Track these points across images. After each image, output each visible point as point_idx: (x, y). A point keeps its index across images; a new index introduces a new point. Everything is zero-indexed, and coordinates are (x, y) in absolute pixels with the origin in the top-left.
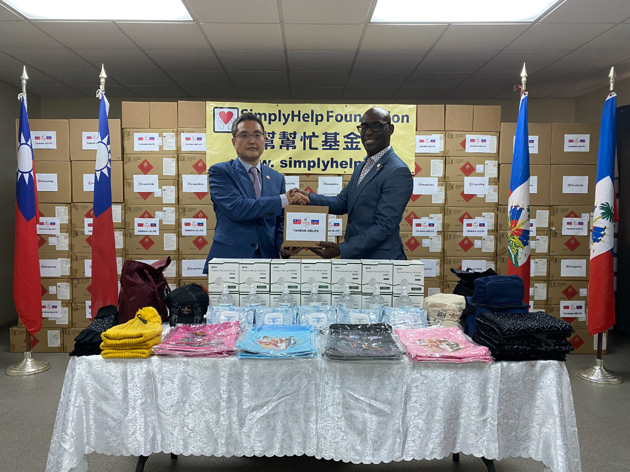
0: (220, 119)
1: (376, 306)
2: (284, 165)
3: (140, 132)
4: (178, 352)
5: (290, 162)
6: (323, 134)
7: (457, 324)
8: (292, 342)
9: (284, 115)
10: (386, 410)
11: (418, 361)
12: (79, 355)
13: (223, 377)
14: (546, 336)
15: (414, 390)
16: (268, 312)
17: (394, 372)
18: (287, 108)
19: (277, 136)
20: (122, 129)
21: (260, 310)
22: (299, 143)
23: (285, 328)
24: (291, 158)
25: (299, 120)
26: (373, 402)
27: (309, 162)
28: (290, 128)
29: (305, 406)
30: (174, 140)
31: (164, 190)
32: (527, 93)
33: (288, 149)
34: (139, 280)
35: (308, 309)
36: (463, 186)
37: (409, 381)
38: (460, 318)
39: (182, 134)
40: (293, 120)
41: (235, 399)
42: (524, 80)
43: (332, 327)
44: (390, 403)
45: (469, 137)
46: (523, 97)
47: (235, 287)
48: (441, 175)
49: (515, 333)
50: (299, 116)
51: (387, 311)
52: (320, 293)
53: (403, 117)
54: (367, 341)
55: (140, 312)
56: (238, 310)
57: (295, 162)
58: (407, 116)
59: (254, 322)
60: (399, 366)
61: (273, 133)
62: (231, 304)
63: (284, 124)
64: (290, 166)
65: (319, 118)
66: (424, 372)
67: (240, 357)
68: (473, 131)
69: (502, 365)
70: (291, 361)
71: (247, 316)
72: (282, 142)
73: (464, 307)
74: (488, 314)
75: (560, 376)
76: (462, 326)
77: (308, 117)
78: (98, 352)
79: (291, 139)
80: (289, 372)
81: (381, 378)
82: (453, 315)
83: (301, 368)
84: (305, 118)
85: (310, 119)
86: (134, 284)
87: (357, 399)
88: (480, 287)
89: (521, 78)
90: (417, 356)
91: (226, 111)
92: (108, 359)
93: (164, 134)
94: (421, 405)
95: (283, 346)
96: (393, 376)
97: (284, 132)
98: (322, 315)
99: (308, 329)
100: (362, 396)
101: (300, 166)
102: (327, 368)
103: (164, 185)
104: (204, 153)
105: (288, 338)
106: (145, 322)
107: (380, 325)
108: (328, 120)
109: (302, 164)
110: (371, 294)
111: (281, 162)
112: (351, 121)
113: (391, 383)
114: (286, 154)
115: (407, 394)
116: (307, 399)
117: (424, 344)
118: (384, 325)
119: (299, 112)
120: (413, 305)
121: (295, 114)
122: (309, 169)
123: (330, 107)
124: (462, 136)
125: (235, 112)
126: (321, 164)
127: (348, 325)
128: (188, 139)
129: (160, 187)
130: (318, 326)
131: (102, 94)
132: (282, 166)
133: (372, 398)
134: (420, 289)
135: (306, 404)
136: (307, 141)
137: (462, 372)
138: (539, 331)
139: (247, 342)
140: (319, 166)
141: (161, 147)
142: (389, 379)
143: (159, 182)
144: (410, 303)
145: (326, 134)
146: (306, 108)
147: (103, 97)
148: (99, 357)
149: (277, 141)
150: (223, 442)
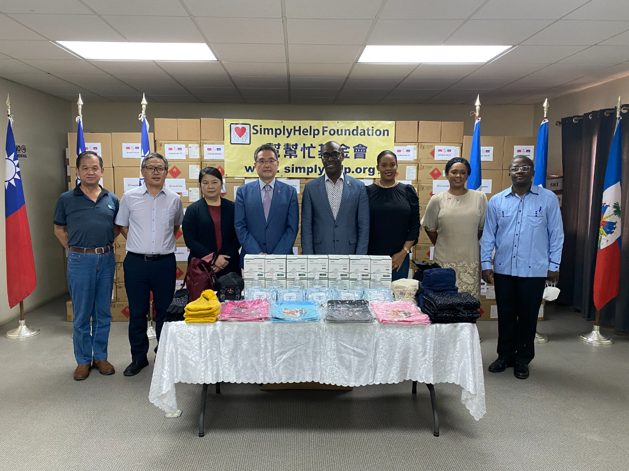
0: (236, 133)
1: (359, 288)
2: (287, 171)
3: (170, 144)
4: (234, 319)
5: (293, 168)
6: (319, 145)
7: (413, 300)
8: (304, 312)
9: (287, 130)
10: (363, 353)
11: (383, 323)
12: (170, 321)
13: (262, 333)
14: (463, 307)
15: (381, 341)
16: (286, 292)
17: (369, 331)
18: (290, 124)
19: (282, 147)
20: (155, 141)
21: (281, 291)
22: (299, 153)
23: (298, 303)
24: (293, 165)
25: (300, 134)
26: (355, 349)
27: (308, 168)
28: (292, 140)
29: (313, 351)
30: (198, 150)
31: (190, 191)
32: (480, 118)
33: (290, 158)
34: (199, 271)
35: (313, 290)
36: (432, 187)
37: (378, 336)
38: (415, 296)
39: (204, 145)
40: (294, 134)
41: (270, 347)
42: (478, 108)
43: (329, 302)
44: (366, 349)
45: (437, 148)
46: (477, 122)
47: (262, 275)
48: (415, 178)
49: (444, 307)
50: (299, 130)
51: (366, 291)
52: (320, 279)
53: (384, 131)
54: (352, 311)
55: (204, 293)
56: (266, 291)
57: (297, 168)
58: (388, 131)
59: (277, 299)
60: (372, 327)
61: (279, 145)
62: (260, 287)
63: (288, 137)
64: (293, 172)
65: (316, 132)
66: (387, 330)
67: (272, 321)
68: (440, 142)
69: (436, 327)
70: (304, 324)
71: (272, 295)
72: (286, 152)
73: (417, 288)
74: (431, 294)
75: (472, 333)
76: (416, 301)
77: (307, 132)
78: (183, 319)
79: (293, 149)
80: (303, 331)
81: (360, 334)
82: (410, 293)
83: (310, 328)
84: (305, 132)
85: (309, 133)
86: (198, 275)
87: (345, 347)
88: (427, 276)
89: (476, 107)
90: (383, 320)
91: (240, 126)
92: (189, 323)
93: (190, 145)
94: (385, 350)
95: (298, 314)
96: (368, 332)
97: (287, 144)
98: (321, 294)
99: (313, 304)
100: (349, 345)
101: (300, 172)
102: (327, 328)
103: (190, 187)
104: (223, 161)
105: (301, 309)
106: (208, 299)
107: (361, 301)
108: (323, 134)
109: (302, 169)
110: (355, 279)
111: (285, 168)
112: (342, 134)
113: (367, 337)
114: (289, 162)
115: (377, 344)
116: (314, 347)
117: (388, 313)
118: (364, 301)
119: (300, 127)
120: (384, 287)
121: (296, 129)
122: (308, 174)
123: (325, 123)
124: (431, 146)
125: (247, 127)
126: (318, 170)
127: (340, 301)
128: (209, 149)
129: (187, 189)
130: (320, 302)
131: (144, 118)
132: (286, 172)
133: (355, 346)
134: (389, 276)
135: (314, 350)
136: (307, 151)
137: (412, 331)
138: (459, 305)
139: (275, 311)
140: (316, 172)
141: (187, 156)
142: (366, 334)
143: (186, 184)
144: (382, 285)
145: (321, 145)
146: (305, 124)
147: (144, 120)
148: (183, 322)
149: (282, 151)
150: (262, 374)
